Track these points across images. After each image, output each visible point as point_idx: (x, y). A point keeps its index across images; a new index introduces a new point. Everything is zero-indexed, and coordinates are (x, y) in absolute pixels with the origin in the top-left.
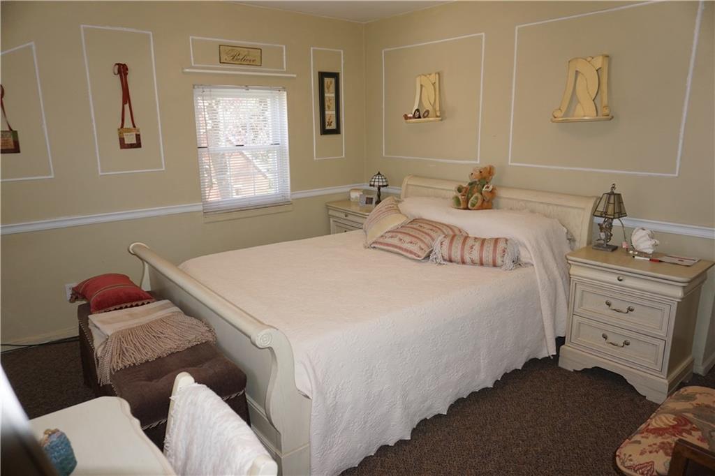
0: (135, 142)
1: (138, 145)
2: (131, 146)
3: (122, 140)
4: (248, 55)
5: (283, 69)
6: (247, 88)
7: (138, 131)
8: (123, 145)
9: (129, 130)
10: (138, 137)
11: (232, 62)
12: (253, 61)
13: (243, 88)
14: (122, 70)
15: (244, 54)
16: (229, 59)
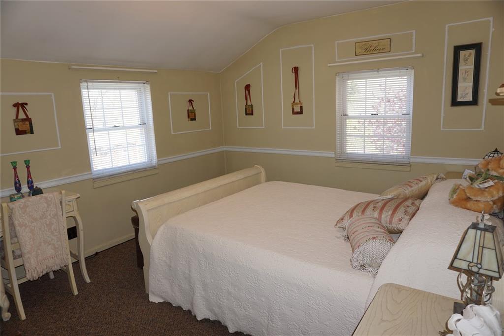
0: (299, 111)
1: (301, 113)
2: (298, 113)
3: (293, 110)
4: (379, 45)
5: (413, 50)
6: (378, 70)
7: (301, 104)
8: (294, 113)
9: (297, 104)
10: (301, 108)
11: (365, 53)
12: (383, 49)
13: (375, 72)
14: (296, 70)
15: (375, 46)
16: (362, 51)
